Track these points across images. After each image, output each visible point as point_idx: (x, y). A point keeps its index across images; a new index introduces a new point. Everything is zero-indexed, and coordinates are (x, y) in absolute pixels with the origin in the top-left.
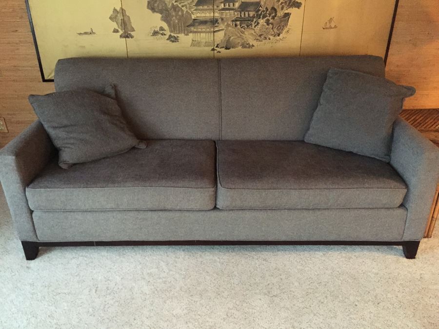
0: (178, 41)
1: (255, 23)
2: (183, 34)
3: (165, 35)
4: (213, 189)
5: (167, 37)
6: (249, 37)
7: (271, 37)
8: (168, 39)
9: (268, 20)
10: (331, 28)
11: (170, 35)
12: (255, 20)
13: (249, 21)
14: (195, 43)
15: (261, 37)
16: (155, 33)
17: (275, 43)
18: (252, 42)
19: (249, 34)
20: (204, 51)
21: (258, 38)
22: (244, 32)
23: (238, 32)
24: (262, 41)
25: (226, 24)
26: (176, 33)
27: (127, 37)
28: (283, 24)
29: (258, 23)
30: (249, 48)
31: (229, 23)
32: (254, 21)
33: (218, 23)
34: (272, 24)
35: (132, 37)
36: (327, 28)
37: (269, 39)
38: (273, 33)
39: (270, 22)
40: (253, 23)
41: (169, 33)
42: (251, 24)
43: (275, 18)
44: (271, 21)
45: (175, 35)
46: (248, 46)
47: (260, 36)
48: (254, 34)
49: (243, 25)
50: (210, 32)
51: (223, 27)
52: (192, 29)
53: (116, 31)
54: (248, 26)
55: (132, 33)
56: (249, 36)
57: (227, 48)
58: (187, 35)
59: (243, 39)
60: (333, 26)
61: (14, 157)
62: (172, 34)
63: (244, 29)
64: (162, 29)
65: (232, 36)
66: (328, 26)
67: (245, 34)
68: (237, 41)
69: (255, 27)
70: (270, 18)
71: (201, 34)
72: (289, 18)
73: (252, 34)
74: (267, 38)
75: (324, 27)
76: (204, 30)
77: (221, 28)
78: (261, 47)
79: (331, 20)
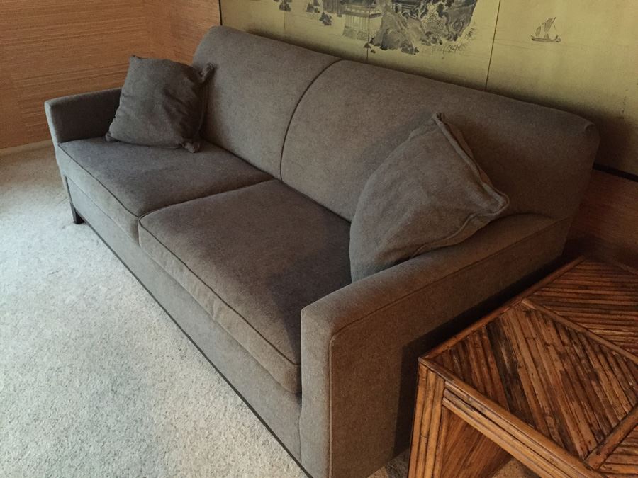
0: (330, 25)
1: (422, 9)
2: (336, 14)
3: (319, 12)
5: (320, 15)
6: (413, 35)
7: (444, 40)
8: (320, 20)
9: (441, 7)
10: (547, 40)
11: (323, 13)
13: (414, 4)
14: (348, 32)
15: (429, 36)
16: (310, 8)
17: (449, 52)
18: (417, 44)
19: (412, 28)
20: (356, 46)
21: (425, 38)
22: (406, 23)
23: (399, 22)
24: (429, 45)
25: (384, 5)
26: (329, 12)
27: (286, 10)
28: (463, 17)
29: (427, 11)
30: (411, 53)
31: (389, 4)
32: (421, 6)
33: (375, 3)
34: (447, 15)
36: (539, 40)
37: (441, 43)
38: (447, 33)
39: (444, 11)
40: (419, 9)
41: (323, 11)
42: (417, 11)
43: (453, 5)
44: (446, 8)
45: (329, 14)
46: (409, 49)
47: (428, 34)
48: (420, 29)
49: (406, 11)
50: (365, 16)
51: (381, 11)
52: (346, 7)
54: (412, 13)
55: (290, 5)
56: (412, 31)
57: (384, 48)
58: (340, 16)
59: (404, 36)
60: (552, 38)
62: (326, 13)
63: (407, 18)
64: (316, 2)
65: (391, 28)
66: (542, 35)
67: (408, 28)
68: (398, 37)
69: (422, 15)
70: (444, 4)
71: (356, 17)
72: (473, 8)
73: (417, 28)
74: (438, 41)
75: (535, 37)
76: (358, 11)
77: (378, 12)
78: (428, 56)
79: (549, 23)
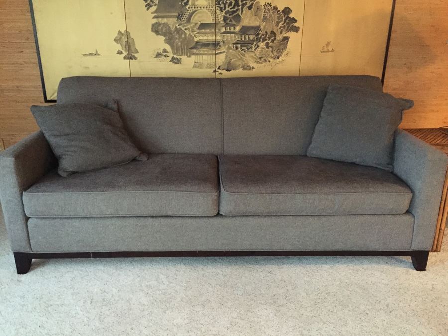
0: (180, 63)
1: (255, 46)
2: (186, 56)
3: (168, 57)
4: (216, 194)
5: (170, 58)
6: (250, 60)
7: (271, 60)
8: (170, 61)
9: (268, 44)
10: (328, 51)
11: (173, 57)
12: (255, 43)
13: (249, 44)
14: (197, 65)
15: (261, 59)
16: (158, 55)
17: (275, 65)
18: (252, 64)
19: (249, 57)
20: (205, 72)
21: (259, 60)
22: (245, 55)
23: (239, 54)
24: (261, 63)
25: (227, 47)
26: (178, 56)
27: (131, 58)
28: (282, 47)
29: (258, 46)
30: (250, 70)
31: (230, 46)
33: (220, 46)
34: (272, 47)
35: (136, 58)
36: (324, 52)
37: (269, 62)
38: (273, 56)
39: (270, 45)
40: (253, 46)
41: (172, 55)
42: (252, 47)
43: (275, 41)
44: (271, 44)
45: (178, 57)
46: (248, 68)
47: (260, 58)
48: (255, 56)
49: (243, 48)
50: (212, 54)
51: (225, 50)
52: (195, 51)
53: (120, 53)
54: (248, 49)
55: (136, 55)
56: (249, 58)
57: (228, 70)
58: (189, 57)
59: (244, 61)
60: (330, 50)
61: (13, 159)
62: (175, 56)
63: (245, 52)
64: (165, 51)
65: (234, 58)
66: (325, 50)
67: (246, 57)
68: (238, 63)
69: (255, 50)
70: (270, 42)
71: (203, 56)
72: (288, 41)
73: (253, 56)
74: (267, 61)
75: (322, 51)
76: (206, 52)
77: (223, 51)
78: (261, 69)
79: (328, 44)
